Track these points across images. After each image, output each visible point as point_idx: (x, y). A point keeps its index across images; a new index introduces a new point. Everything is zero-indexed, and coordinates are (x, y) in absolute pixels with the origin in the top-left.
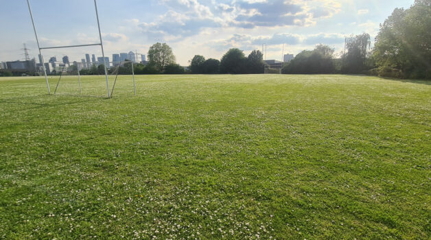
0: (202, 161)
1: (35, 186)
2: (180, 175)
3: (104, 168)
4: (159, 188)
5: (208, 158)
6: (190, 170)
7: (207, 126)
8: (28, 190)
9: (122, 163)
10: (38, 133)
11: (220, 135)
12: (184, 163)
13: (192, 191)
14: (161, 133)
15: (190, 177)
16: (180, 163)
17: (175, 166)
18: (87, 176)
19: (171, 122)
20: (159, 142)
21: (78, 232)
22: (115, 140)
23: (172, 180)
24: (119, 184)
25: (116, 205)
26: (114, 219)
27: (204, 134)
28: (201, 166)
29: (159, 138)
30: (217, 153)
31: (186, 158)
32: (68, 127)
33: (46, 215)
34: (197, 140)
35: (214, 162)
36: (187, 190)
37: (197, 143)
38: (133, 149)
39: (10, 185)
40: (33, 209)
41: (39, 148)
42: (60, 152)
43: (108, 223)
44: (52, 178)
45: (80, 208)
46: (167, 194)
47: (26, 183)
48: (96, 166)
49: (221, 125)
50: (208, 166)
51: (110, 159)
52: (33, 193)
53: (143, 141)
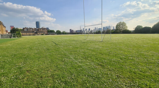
0: (144, 74)
1: (82, 66)
2: (132, 77)
3: (101, 66)
4: (123, 79)
5: (147, 73)
6: (138, 76)
7: (146, 58)
8: (81, 66)
9: (107, 65)
10: (83, 50)
11: (154, 63)
12: (134, 72)
13: (140, 87)
14: (122, 57)
15: (138, 79)
16: (132, 72)
17: (129, 72)
18: (96, 67)
19: (126, 53)
20: (121, 61)
21: (94, 85)
22: (104, 56)
23: (128, 78)
24: (106, 73)
25: (106, 80)
26: (105, 85)
27: (144, 61)
28: (143, 76)
29: (121, 59)
30: (153, 72)
31: (135, 70)
32: (90, 50)
33: (85, 76)
34: (140, 63)
35: (151, 76)
36: (136, 85)
37: (140, 65)
38: (111, 61)
39: (77, 64)
40: (82, 72)
41: (83, 55)
42: (88, 57)
43: (103, 86)
44: (86, 65)
45: (94, 77)
46: (126, 83)
47: (80, 64)
48: (98, 64)
49: (154, 58)
50: (147, 77)
51: (103, 63)
52: (82, 68)
53: (114, 59)
